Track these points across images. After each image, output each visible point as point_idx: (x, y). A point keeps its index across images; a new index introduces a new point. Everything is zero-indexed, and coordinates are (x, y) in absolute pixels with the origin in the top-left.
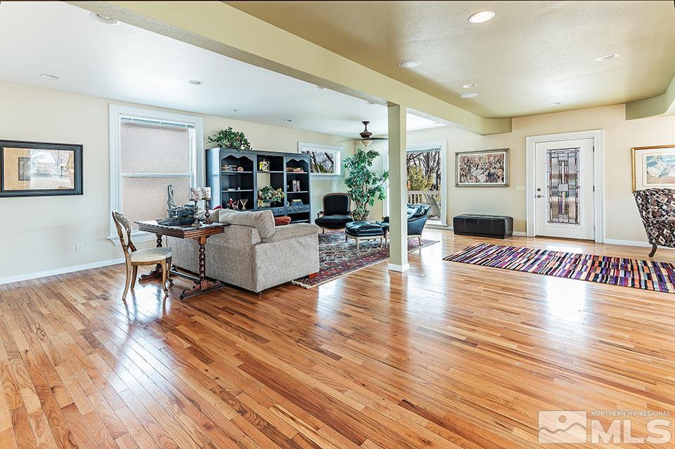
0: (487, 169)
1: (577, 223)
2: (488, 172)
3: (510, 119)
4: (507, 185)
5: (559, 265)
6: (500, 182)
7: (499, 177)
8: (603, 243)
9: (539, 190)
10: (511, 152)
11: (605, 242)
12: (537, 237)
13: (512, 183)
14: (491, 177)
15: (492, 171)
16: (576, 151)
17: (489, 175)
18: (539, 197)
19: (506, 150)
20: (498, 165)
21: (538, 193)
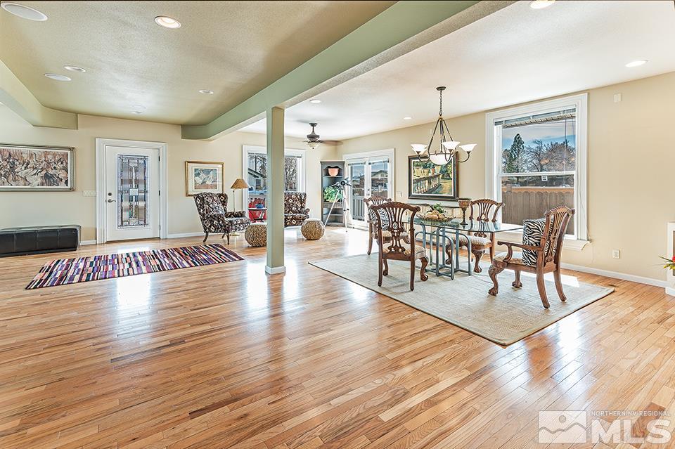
0: (42, 169)
1: (145, 224)
2: (44, 172)
3: (76, 113)
4: (72, 190)
5: (159, 259)
6: (63, 186)
7: (61, 180)
8: (166, 239)
9: (110, 194)
10: (78, 153)
11: (168, 237)
12: (108, 242)
13: (78, 187)
14: (48, 179)
15: (51, 172)
16: (145, 158)
17: (47, 176)
18: (110, 201)
19: (72, 149)
20: (59, 166)
21: (109, 198)
